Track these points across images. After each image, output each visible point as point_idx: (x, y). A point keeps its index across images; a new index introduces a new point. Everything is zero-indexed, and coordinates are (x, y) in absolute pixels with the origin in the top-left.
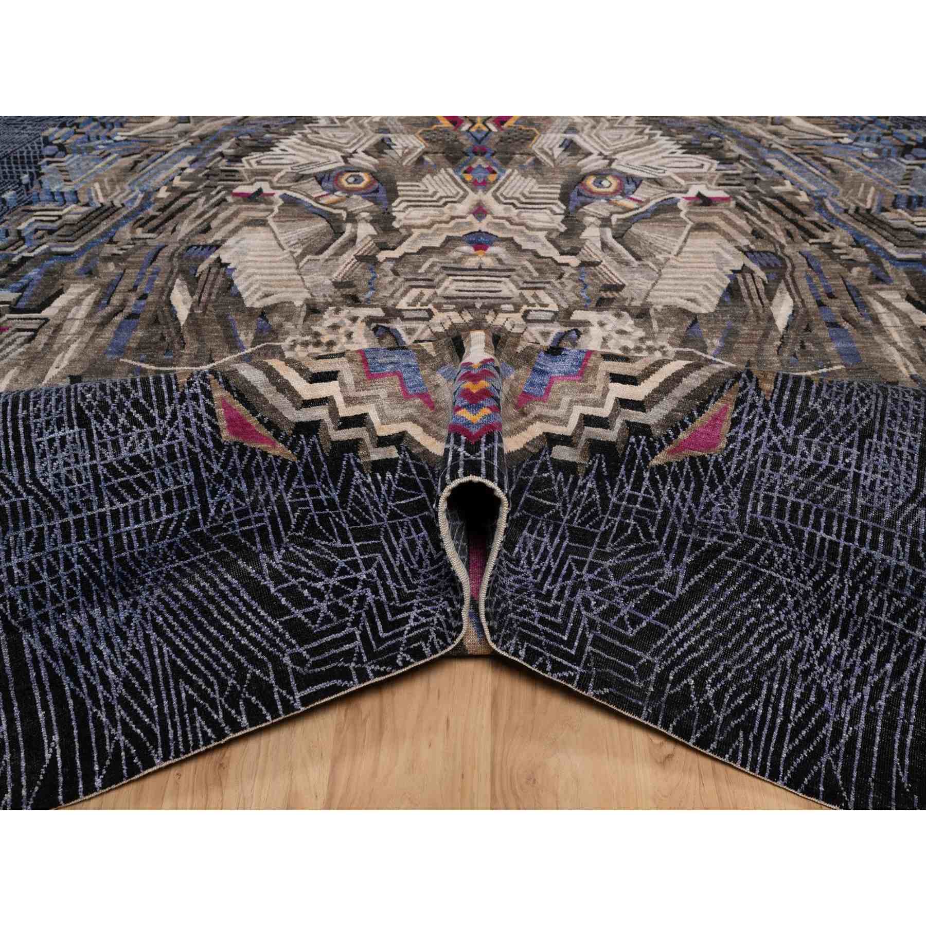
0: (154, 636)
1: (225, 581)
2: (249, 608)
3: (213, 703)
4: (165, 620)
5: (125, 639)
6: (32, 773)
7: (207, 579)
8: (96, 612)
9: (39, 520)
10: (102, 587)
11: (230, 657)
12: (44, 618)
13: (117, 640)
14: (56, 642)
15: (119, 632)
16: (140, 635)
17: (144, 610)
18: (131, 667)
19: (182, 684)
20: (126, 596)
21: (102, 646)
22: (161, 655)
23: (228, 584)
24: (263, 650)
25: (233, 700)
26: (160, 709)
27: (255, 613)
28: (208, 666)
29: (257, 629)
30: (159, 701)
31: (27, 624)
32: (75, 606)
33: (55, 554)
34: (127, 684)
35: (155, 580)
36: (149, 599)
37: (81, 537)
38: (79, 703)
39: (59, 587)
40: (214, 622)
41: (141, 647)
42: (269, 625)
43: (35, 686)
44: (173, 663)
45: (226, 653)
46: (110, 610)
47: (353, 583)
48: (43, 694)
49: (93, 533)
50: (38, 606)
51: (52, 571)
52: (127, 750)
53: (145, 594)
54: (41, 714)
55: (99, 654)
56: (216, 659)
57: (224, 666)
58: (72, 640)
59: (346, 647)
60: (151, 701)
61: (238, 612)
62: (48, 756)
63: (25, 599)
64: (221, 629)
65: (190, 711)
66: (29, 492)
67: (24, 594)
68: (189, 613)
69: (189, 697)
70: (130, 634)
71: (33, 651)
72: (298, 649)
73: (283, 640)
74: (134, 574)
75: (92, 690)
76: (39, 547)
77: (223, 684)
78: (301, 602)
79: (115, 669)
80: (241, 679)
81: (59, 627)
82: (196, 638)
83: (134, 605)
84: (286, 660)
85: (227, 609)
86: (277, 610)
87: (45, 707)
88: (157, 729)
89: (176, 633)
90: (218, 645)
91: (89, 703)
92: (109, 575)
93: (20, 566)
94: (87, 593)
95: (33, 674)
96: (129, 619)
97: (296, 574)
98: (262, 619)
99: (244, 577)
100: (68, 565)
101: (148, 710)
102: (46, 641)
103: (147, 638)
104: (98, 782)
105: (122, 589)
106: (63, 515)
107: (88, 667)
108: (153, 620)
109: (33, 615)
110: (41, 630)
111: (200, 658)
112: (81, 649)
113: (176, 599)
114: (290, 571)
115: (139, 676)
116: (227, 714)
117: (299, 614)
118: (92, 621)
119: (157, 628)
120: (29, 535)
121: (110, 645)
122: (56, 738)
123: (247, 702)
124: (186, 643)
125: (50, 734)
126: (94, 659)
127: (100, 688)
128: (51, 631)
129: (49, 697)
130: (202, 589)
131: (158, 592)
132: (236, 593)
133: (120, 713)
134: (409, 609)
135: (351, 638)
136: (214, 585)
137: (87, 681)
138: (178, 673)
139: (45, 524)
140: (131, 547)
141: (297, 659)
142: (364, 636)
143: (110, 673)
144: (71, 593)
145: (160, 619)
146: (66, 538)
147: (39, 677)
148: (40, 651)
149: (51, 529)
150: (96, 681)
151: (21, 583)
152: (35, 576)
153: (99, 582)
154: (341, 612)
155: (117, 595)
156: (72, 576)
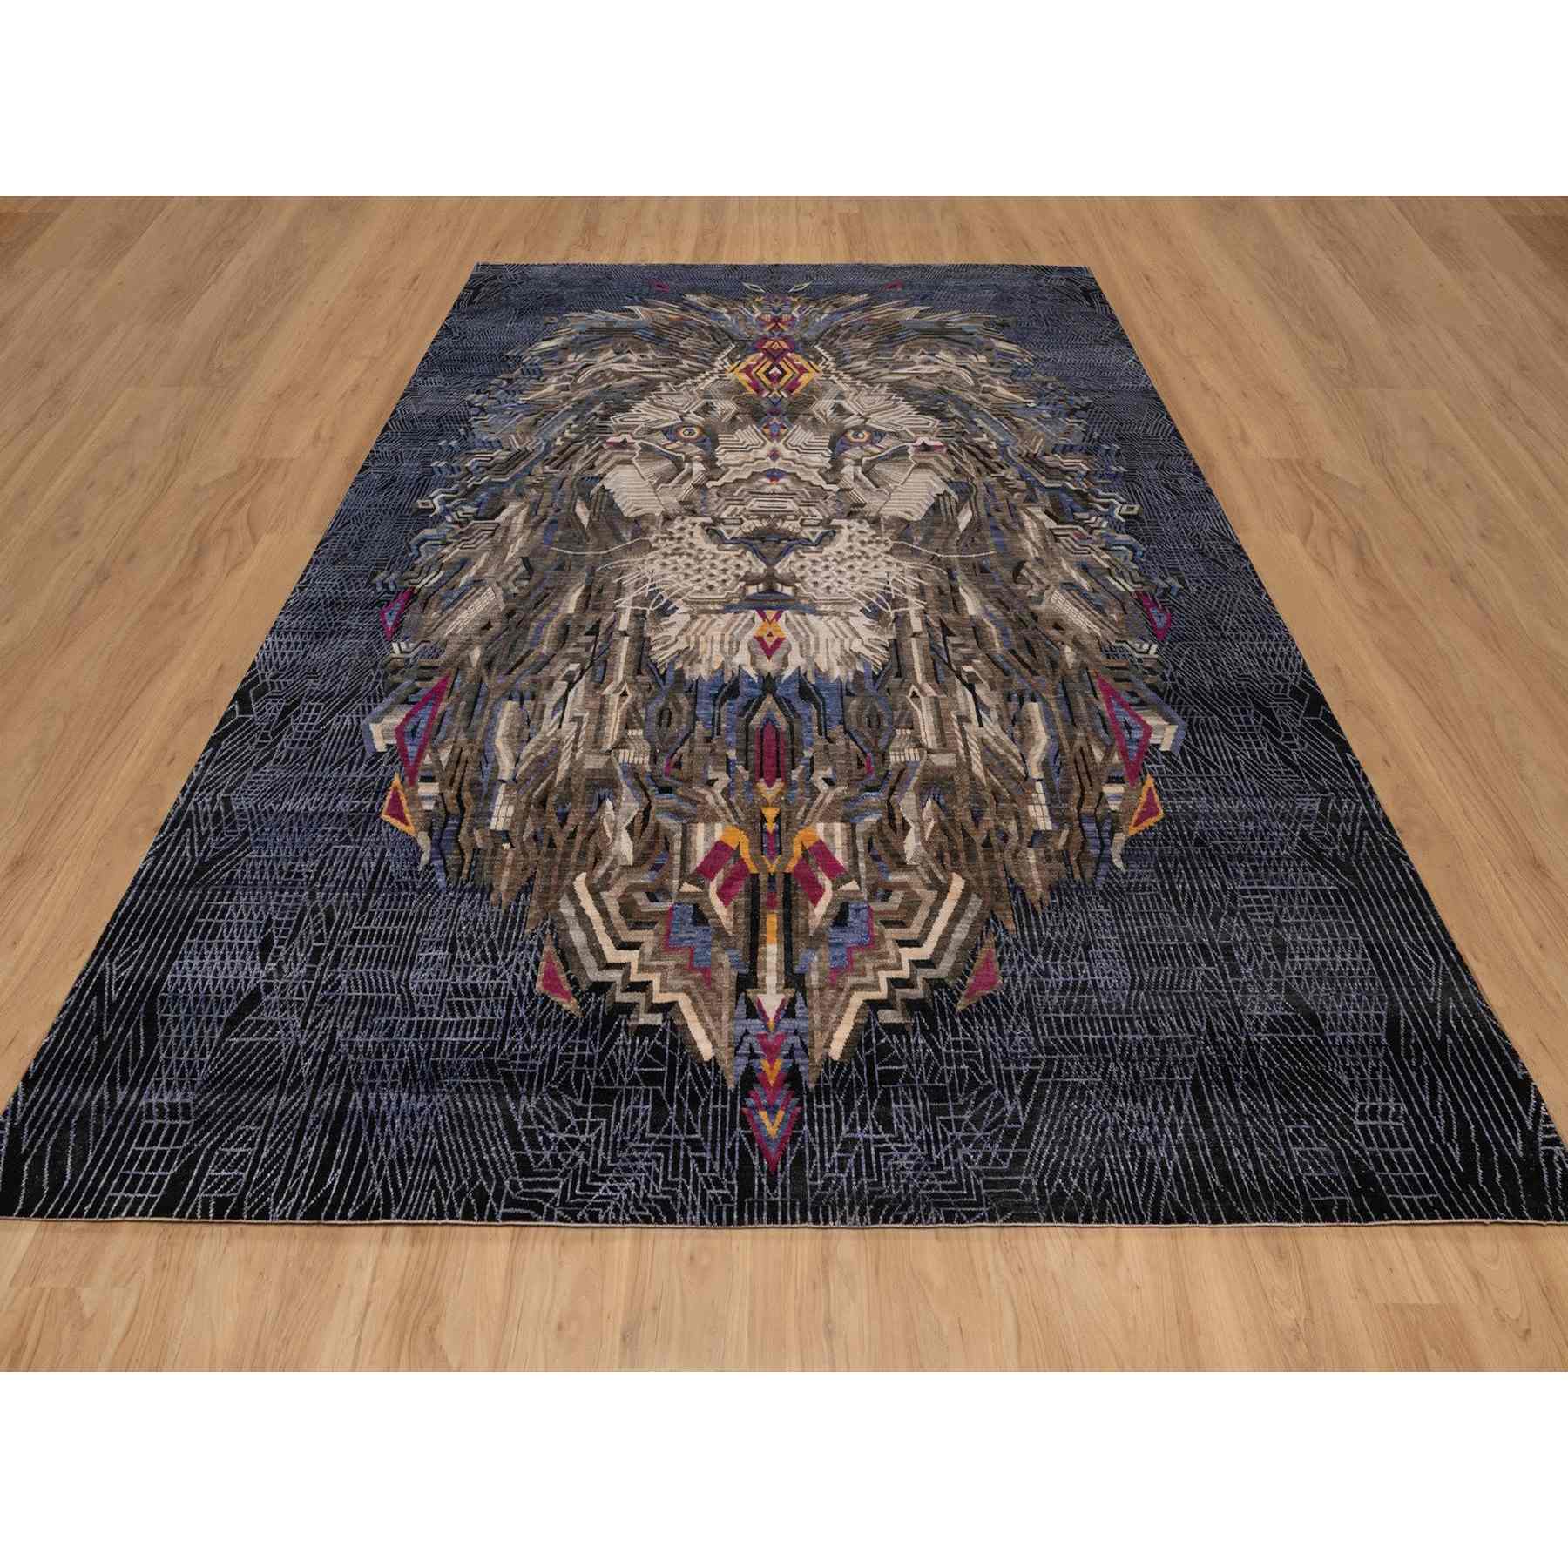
0: (432, 1128)
1: (492, 1106)
2: (500, 1135)
3: (446, 1191)
4: (444, 1119)
5: (413, 1121)
6: (315, 1189)
7: (482, 1101)
8: (405, 1096)
9: (397, 1015)
10: (415, 1080)
11: (472, 1165)
12: (372, 1086)
13: (408, 1121)
14: (372, 1105)
15: (413, 1116)
16: (424, 1123)
17: (434, 1107)
18: (408, 1143)
19: (433, 1170)
20: (427, 1092)
21: (397, 1121)
22: (430, 1144)
23: (494, 1111)
24: (495, 1169)
25: (460, 1195)
26: (412, 1181)
27: (502, 1140)
28: (455, 1165)
29: (498, 1152)
30: (414, 1175)
31: (360, 1085)
32: (394, 1085)
33: (397, 1043)
34: (400, 1152)
35: (449, 1087)
36: (439, 1101)
37: (417, 1036)
38: (365, 1153)
39: (390, 1068)
40: (473, 1134)
41: (420, 1132)
42: (507, 1153)
43: (345, 1129)
44: (435, 1152)
45: (470, 1159)
46: (413, 1097)
47: (574, 1142)
48: (347, 1138)
49: (425, 1036)
50: (373, 1076)
51: (391, 1055)
52: (378, 1200)
53: (439, 1096)
54: (339, 1150)
55: (393, 1125)
56: (463, 1162)
57: (465, 1169)
58: (382, 1108)
59: (550, 1190)
60: (409, 1173)
61: (492, 1135)
62: (329, 1182)
63: (367, 1069)
64: (475, 1142)
65: (429, 1191)
66: (400, 991)
67: (368, 1064)
68: (460, 1121)
69: (434, 1180)
70: (418, 1119)
71: (355, 1106)
72: (517, 1178)
73: (511, 1168)
74: (438, 1078)
75: (377, 1147)
76: (389, 1035)
77: (459, 1181)
78: (534, 1145)
79: (398, 1141)
80: (472, 1183)
81: (378, 1096)
82: (457, 1142)
83: (429, 1101)
84: (507, 1183)
85: (486, 1128)
86: (517, 1145)
87: (343, 1147)
88: (403, 1194)
89: (446, 1131)
90: (469, 1153)
91: (371, 1155)
92: (423, 1073)
93: (374, 1043)
94: (404, 1080)
95: (348, 1121)
96: (422, 1109)
97: (540, 1121)
98: (504, 1147)
99: (505, 1109)
100: (402, 1055)
101: (404, 1178)
102: (366, 1101)
103: (427, 1126)
104: (350, 1213)
105: (426, 1087)
106: (413, 1015)
107: (382, 1130)
108: (436, 1117)
109: (367, 1081)
110: (367, 1093)
111: (453, 1156)
112: (384, 1116)
113: (456, 1107)
114: (537, 1117)
115: (410, 1152)
116: (451, 1203)
117: (529, 1152)
118: (399, 1101)
119: (436, 1123)
120: (388, 1022)
121: (403, 1122)
122: (340, 1171)
123: (468, 1201)
124: (449, 1143)
125: (338, 1166)
126: (388, 1126)
127: (382, 1149)
128: (372, 1096)
129: (349, 1141)
130: (476, 1107)
131: (448, 1097)
132: (496, 1120)
133: (386, 1172)
134: (603, 1180)
135: (555, 1185)
136: (484, 1107)
137: (377, 1140)
138: (435, 1161)
139: (399, 1019)
140: (444, 1055)
141: (514, 1186)
142: (565, 1187)
143: (393, 1141)
144: (395, 1076)
145: (440, 1118)
146: (408, 1034)
147: (350, 1124)
148: (360, 1107)
149: (402, 1022)
150: (382, 1143)
151: (369, 1056)
152: (379, 1055)
153: (415, 1075)
154: (557, 1163)
155: (422, 1089)
156: (401, 1064)
